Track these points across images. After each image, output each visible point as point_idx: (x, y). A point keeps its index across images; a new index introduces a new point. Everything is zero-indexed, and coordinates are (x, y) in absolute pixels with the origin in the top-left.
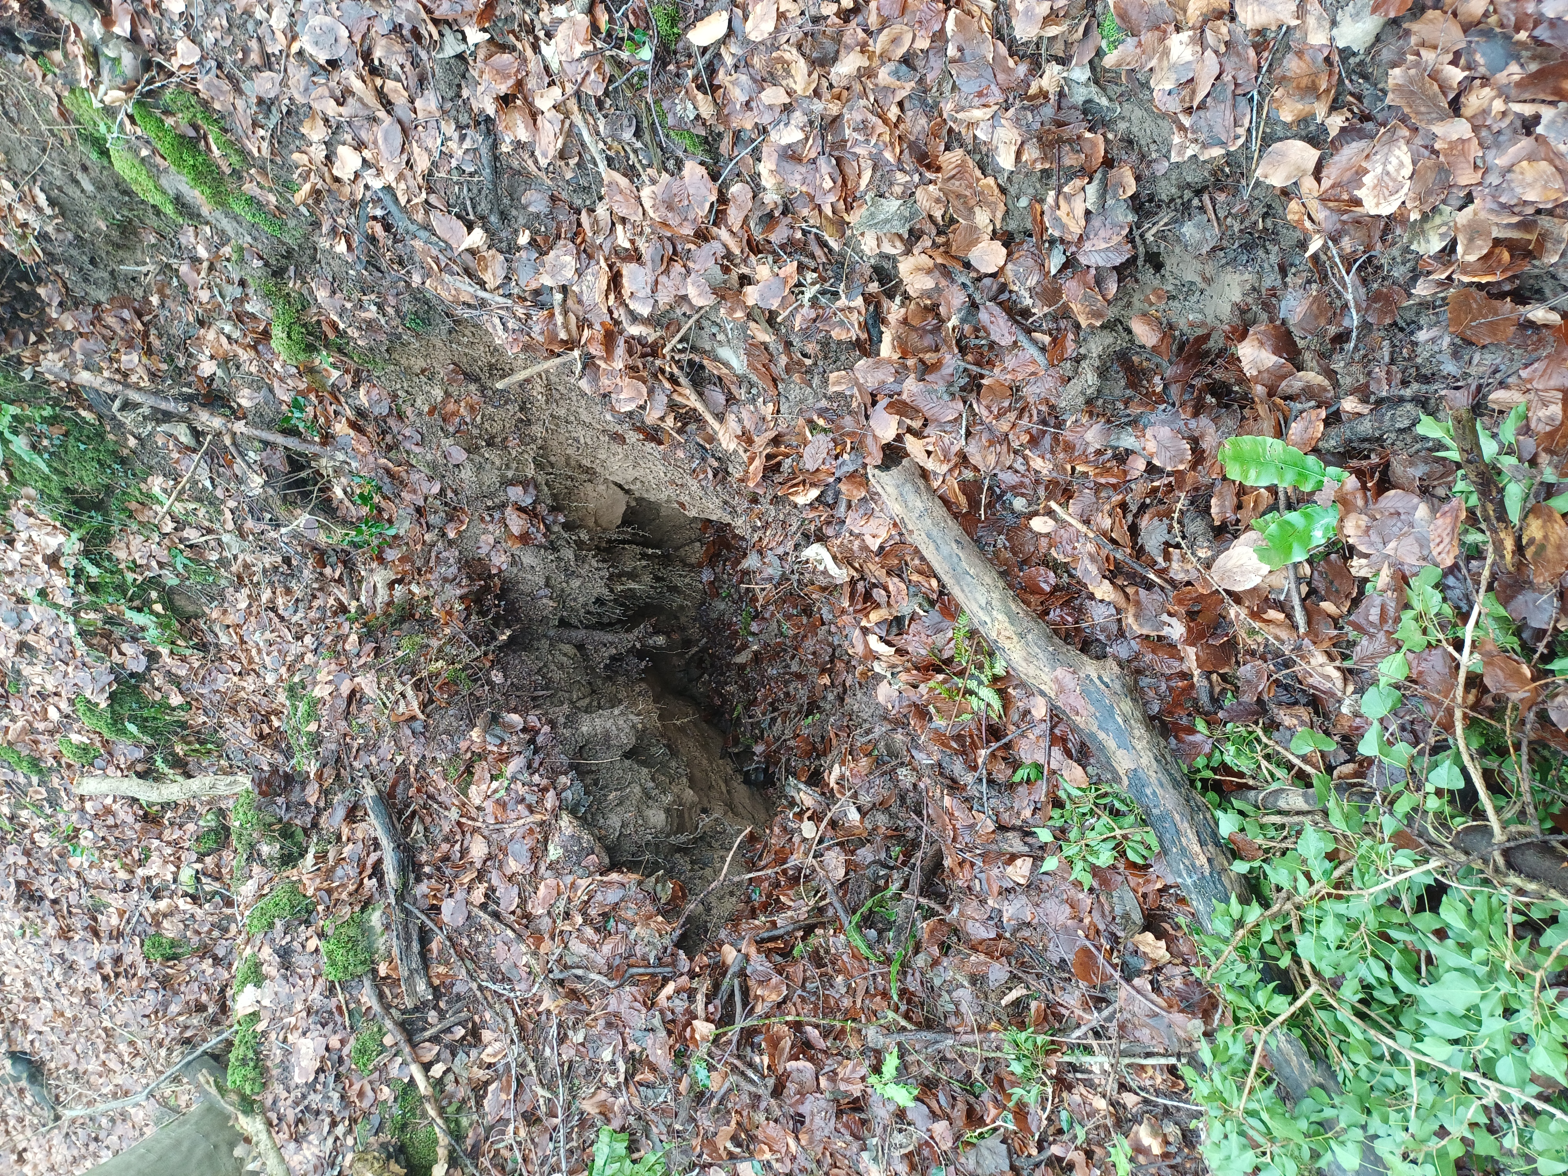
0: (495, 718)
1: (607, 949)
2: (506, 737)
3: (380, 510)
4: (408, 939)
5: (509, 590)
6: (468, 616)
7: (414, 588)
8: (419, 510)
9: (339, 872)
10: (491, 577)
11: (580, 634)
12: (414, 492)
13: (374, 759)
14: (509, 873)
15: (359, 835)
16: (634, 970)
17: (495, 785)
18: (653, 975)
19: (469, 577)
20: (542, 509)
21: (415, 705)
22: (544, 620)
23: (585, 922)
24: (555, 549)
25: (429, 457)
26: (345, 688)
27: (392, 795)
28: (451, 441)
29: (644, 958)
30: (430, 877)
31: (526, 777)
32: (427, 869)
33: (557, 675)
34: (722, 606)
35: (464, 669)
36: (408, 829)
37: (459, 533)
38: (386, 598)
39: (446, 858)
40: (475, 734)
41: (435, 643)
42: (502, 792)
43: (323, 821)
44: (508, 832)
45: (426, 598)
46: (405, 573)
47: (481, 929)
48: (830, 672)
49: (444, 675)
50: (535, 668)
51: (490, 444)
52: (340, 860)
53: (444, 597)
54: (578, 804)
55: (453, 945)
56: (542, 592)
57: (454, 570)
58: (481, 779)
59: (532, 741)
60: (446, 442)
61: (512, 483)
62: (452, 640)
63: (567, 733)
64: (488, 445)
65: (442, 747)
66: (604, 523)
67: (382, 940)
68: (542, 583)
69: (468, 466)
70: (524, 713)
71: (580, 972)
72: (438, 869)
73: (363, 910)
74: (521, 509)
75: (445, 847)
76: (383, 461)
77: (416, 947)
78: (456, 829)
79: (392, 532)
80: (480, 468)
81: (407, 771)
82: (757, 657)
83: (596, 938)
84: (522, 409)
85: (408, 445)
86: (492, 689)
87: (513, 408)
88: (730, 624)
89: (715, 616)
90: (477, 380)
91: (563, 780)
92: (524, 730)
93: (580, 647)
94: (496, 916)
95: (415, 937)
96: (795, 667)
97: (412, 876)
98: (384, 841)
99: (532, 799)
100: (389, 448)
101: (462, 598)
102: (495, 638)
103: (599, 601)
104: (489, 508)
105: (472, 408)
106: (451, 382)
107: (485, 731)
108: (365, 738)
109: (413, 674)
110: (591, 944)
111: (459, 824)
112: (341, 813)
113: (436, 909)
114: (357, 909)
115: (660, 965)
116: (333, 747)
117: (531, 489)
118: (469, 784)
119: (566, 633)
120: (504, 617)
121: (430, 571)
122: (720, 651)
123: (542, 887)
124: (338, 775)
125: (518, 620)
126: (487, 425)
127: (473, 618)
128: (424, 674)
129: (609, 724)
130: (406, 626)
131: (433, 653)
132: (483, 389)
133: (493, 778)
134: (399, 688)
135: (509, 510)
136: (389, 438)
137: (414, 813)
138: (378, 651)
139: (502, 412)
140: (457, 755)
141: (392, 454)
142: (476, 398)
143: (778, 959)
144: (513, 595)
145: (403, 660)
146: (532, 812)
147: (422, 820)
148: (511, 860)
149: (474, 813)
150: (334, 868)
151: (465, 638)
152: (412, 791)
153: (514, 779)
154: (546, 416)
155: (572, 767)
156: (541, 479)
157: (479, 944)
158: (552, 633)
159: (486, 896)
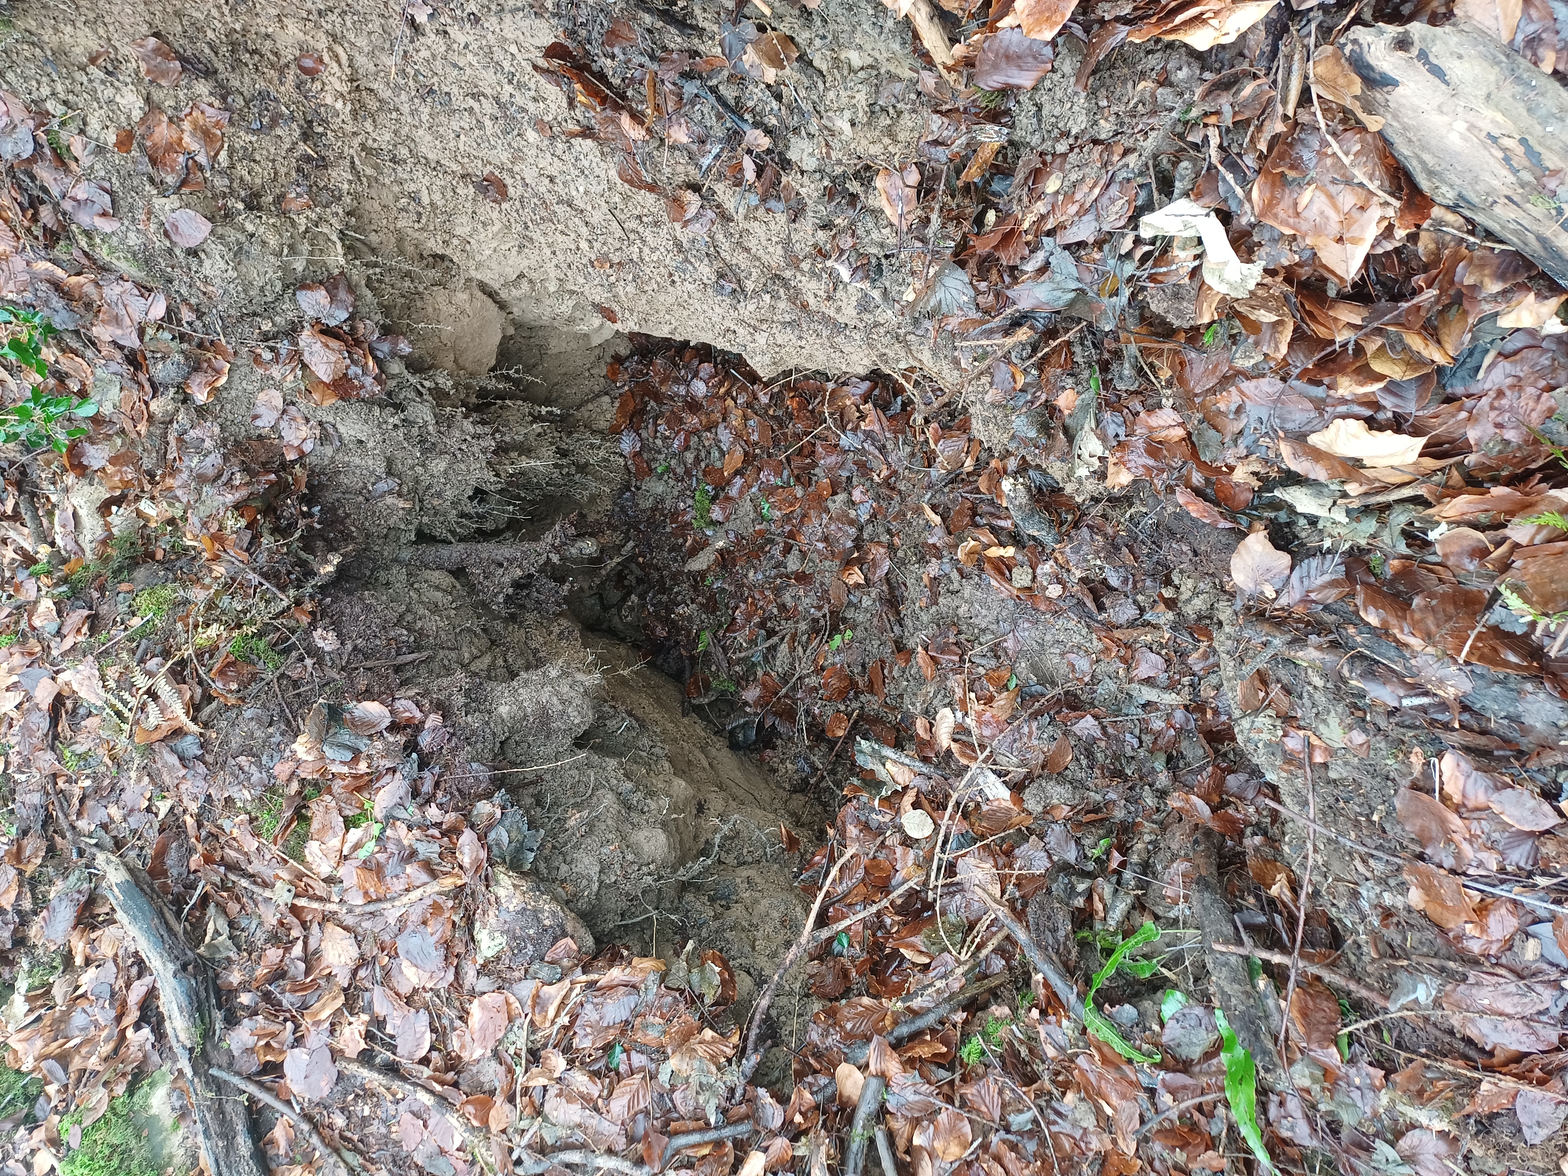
0: (335, 714)
1: (619, 1105)
2: (362, 744)
3: (61, 377)
4: (227, 1135)
5: (322, 487)
6: (255, 539)
7: (145, 506)
8: (134, 360)
9: (78, 1019)
10: (285, 466)
11: (456, 552)
12: (117, 321)
13: (114, 811)
14: (405, 990)
15: (106, 949)
16: (682, 1141)
17: (355, 834)
18: (719, 1144)
19: (246, 469)
20: (368, 329)
21: (178, 710)
22: (391, 534)
23: (571, 1062)
24: (399, 407)
25: (133, 240)
26: (44, 694)
27: (157, 870)
28: (174, 201)
29: (698, 1116)
30: (253, 1013)
31: (412, 811)
32: (245, 999)
33: (432, 624)
34: (659, 488)
35: (260, 635)
36: (196, 932)
37: (215, 391)
38: (100, 533)
39: (279, 974)
40: (302, 747)
41: (199, 595)
42: (371, 846)
43: (33, 932)
44: (392, 913)
45: (171, 521)
46: (127, 484)
47: (366, 1094)
48: (860, 562)
49: (225, 649)
50: (393, 616)
51: (253, 204)
52: (76, 998)
53: (203, 511)
54: (520, 849)
55: (316, 1127)
56: (382, 486)
57: (215, 459)
58: (326, 827)
59: (411, 746)
60: (165, 205)
61: (304, 285)
62: (230, 586)
63: (474, 721)
64: (249, 207)
65: (242, 778)
66: (467, 361)
67: (176, 1139)
68: (381, 470)
69: (215, 249)
70: (386, 696)
71: (574, 1157)
72: (267, 997)
73: (131, 1091)
74: (328, 332)
75: (273, 954)
76: (43, 266)
77: (244, 1144)
78: (290, 919)
79: (88, 410)
80: (239, 253)
81: (181, 829)
82: (725, 559)
83: (594, 1089)
84: (306, 136)
85: (85, 219)
86: (320, 662)
87: (289, 133)
88: (675, 515)
89: (649, 504)
90: (209, 73)
91: (484, 808)
92: (394, 728)
93: (459, 572)
94: (392, 1070)
95: (240, 1127)
96: (793, 564)
97: (218, 1015)
98: (155, 961)
99: (429, 850)
100: (52, 237)
101: (239, 507)
102: (311, 573)
103: (479, 494)
104: (266, 337)
105: (206, 135)
106: (156, 76)
107: (321, 740)
108: (95, 777)
109: (166, 654)
110: (587, 1101)
111: (294, 910)
112: (65, 914)
113: (275, 1069)
114: (120, 1089)
115: (730, 1122)
116: (36, 798)
117: (342, 294)
118: (304, 839)
119: (431, 552)
120: (321, 535)
121: (173, 472)
122: (662, 556)
123: (475, 1008)
124: (51, 850)
125: (347, 537)
126: (241, 170)
127: (267, 541)
128: (188, 652)
129: (545, 695)
130: (140, 574)
131: (197, 613)
132: (223, 93)
133: (349, 823)
134: (142, 682)
135: (306, 337)
136: (46, 214)
137: (205, 899)
138: (94, 623)
139: (266, 141)
140: (272, 789)
141: (60, 250)
142: (212, 114)
143: (943, 1074)
144: (330, 497)
145: (143, 633)
146: (434, 875)
147: (222, 909)
148: (406, 966)
149: (320, 889)
150: (66, 1016)
151: (255, 578)
152: (195, 861)
153: (390, 819)
154: (352, 149)
155: (498, 782)
156: (357, 275)
157: (365, 1121)
158: (406, 554)
159: (369, 1036)
